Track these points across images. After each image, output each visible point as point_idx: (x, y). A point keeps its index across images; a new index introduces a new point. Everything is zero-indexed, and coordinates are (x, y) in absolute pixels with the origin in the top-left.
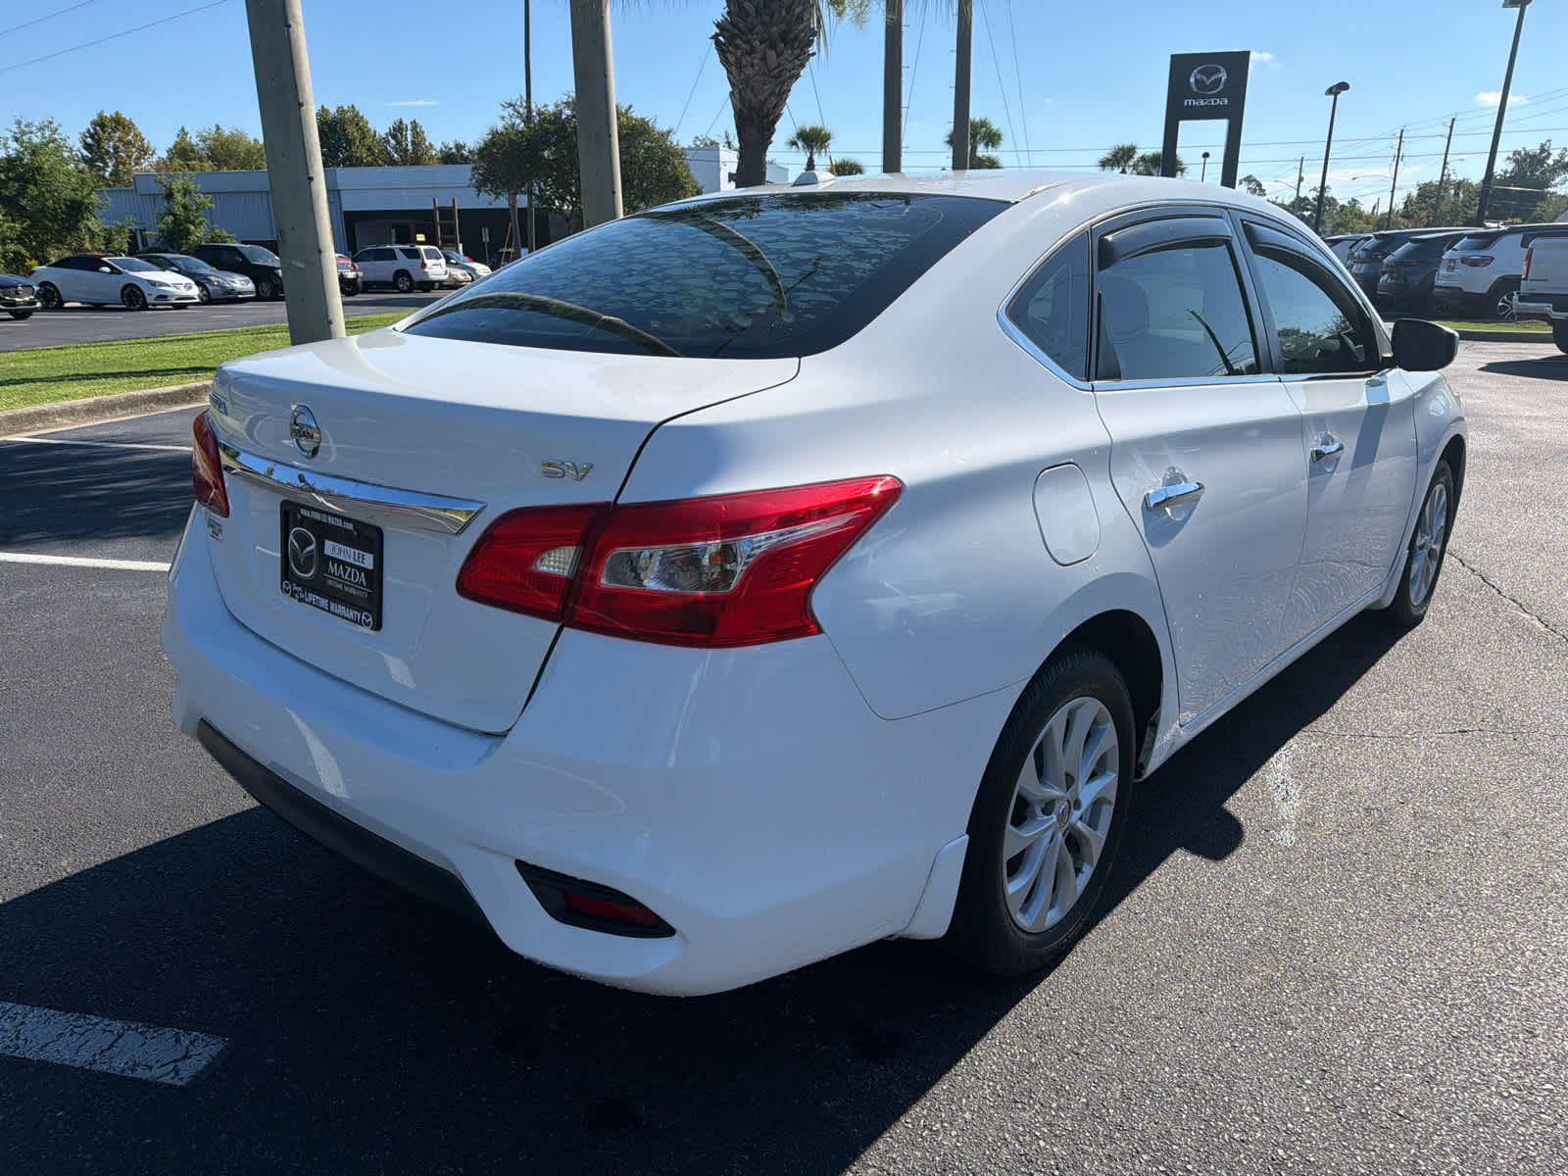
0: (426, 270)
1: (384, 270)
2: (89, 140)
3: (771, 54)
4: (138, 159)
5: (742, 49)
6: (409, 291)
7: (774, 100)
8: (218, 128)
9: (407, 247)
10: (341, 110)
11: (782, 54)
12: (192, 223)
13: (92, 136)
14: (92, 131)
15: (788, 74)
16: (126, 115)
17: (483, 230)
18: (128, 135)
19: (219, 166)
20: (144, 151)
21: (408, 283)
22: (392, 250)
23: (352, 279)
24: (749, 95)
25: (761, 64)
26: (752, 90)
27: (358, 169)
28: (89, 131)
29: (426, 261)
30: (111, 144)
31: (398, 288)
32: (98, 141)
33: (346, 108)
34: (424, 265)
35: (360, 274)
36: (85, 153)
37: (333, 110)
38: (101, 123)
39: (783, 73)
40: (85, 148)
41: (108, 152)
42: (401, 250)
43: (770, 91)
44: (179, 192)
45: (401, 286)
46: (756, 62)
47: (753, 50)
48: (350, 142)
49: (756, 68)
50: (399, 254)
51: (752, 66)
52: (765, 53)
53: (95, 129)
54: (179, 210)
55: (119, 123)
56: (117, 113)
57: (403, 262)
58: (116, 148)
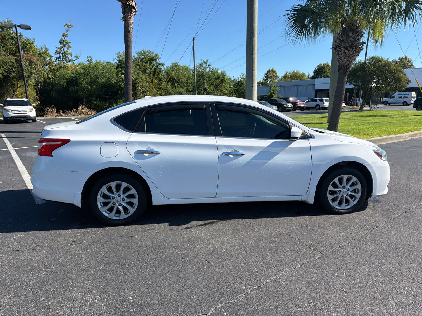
0: (324, 104)
1: (313, 104)
2: (266, 75)
3: (346, 51)
4: (275, 79)
5: (339, 50)
6: (319, 110)
7: (348, 62)
8: (294, 70)
9: (320, 99)
10: (325, 64)
11: (350, 50)
12: (274, 94)
13: (267, 74)
14: (267, 73)
15: (352, 55)
16: (275, 69)
17: (347, 94)
18: (274, 74)
19: (292, 80)
20: (277, 77)
21: (319, 108)
22: (316, 99)
23: (303, 107)
24: (341, 61)
25: (344, 53)
26: (342, 60)
27: (326, 78)
28: (266, 73)
29: (325, 102)
30: (270, 76)
31: (316, 109)
32: (268, 75)
33: (326, 63)
34: (324, 103)
35: (305, 105)
36: (265, 78)
37: (322, 64)
38: (269, 71)
39: (351, 55)
40: (265, 77)
41: (269, 78)
42: (319, 99)
43: (347, 60)
44: (273, 87)
45: (317, 108)
46: (342, 53)
47: (342, 50)
48: (325, 72)
49: (342, 55)
50: (318, 100)
51: (341, 54)
52: (344, 51)
53: (268, 73)
54: (272, 91)
55: (273, 71)
56: (273, 69)
57: (319, 102)
58: (271, 77)
